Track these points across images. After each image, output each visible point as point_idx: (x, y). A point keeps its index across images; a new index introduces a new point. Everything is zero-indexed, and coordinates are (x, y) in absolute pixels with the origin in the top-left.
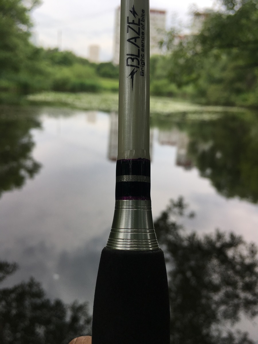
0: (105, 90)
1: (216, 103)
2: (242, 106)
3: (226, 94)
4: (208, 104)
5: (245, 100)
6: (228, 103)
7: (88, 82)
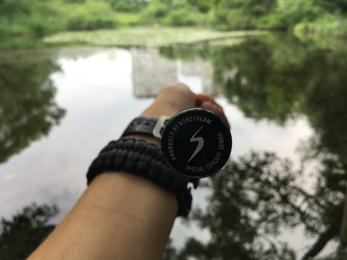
0: (123, 25)
1: (237, 28)
2: (263, 29)
3: (246, 18)
4: (229, 30)
5: (266, 22)
6: (249, 28)
7: (105, 18)
